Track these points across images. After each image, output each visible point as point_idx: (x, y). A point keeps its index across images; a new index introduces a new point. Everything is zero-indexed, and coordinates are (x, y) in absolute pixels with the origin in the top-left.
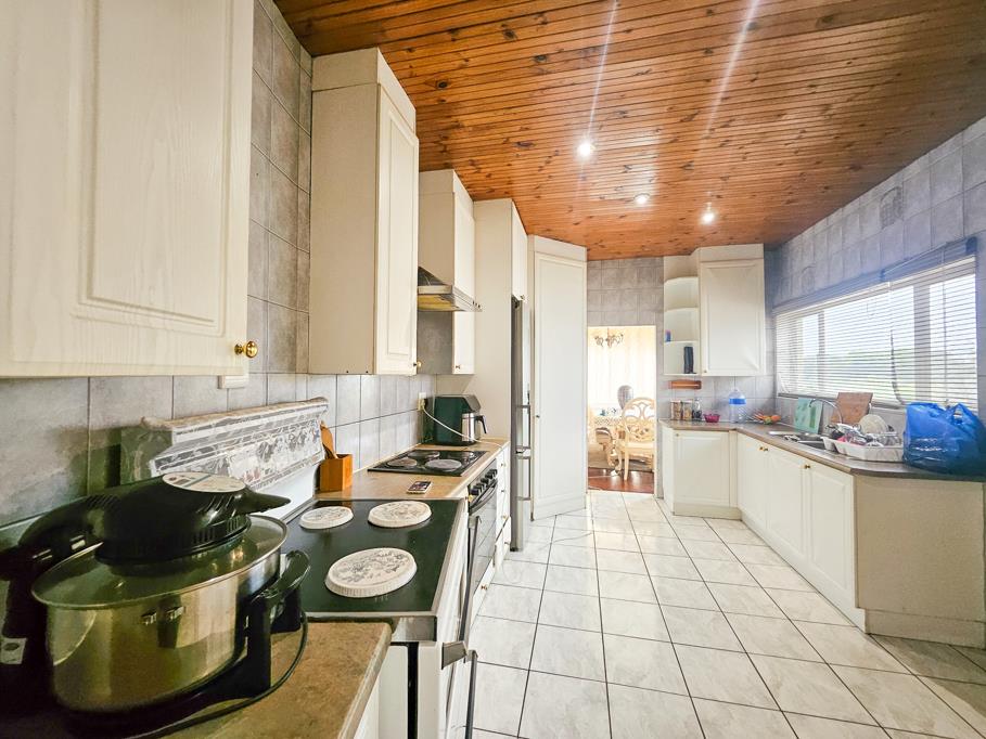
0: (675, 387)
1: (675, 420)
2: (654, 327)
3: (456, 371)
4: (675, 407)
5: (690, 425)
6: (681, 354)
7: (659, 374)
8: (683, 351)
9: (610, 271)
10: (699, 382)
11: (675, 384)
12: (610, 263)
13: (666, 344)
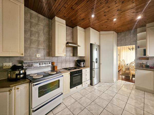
0: (140, 59)
1: (140, 67)
2: (135, 45)
3: (78, 56)
4: (140, 64)
5: (145, 68)
6: (143, 51)
7: (136, 56)
8: (143, 50)
9: (123, 34)
10: (148, 58)
11: (140, 58)
12: (122, 33)
13: (138, 49)
